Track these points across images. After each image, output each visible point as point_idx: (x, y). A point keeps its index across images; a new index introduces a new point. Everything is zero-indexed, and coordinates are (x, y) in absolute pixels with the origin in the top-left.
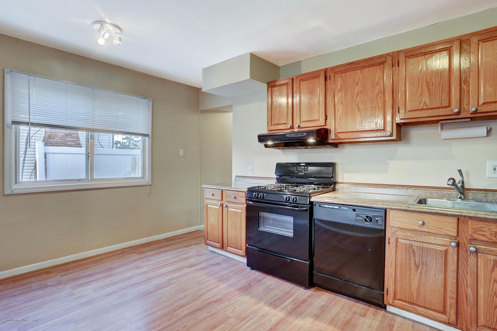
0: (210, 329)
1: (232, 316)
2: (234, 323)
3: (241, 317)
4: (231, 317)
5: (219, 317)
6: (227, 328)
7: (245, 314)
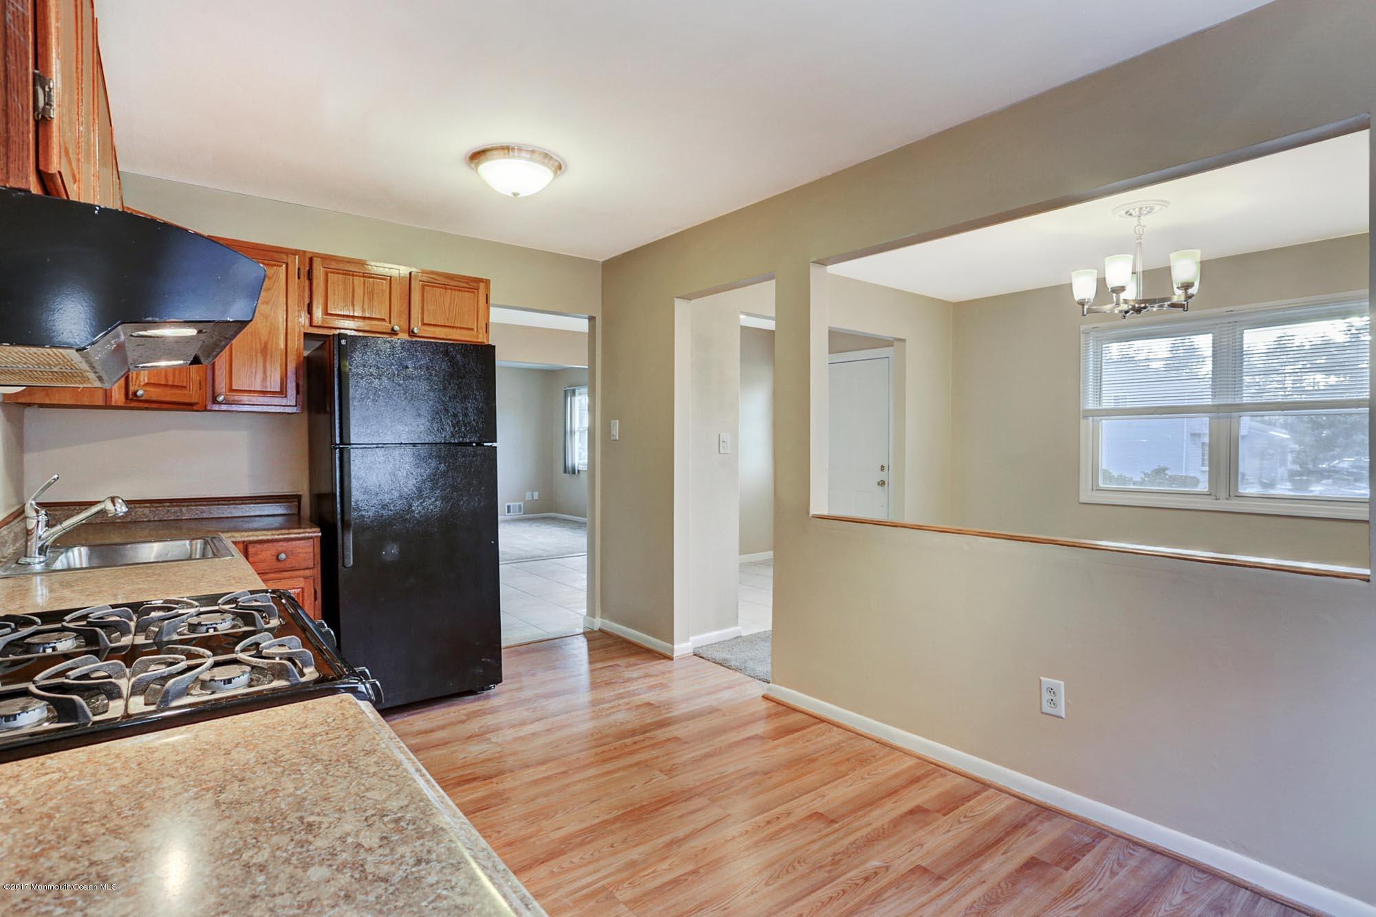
0: (686, 880)
1: (622, 906)
2: (625, 885)
3: (597, 902)
4: (626, 903)
5: (660, 908)
6: (644, 876)
7: (581, 909)
